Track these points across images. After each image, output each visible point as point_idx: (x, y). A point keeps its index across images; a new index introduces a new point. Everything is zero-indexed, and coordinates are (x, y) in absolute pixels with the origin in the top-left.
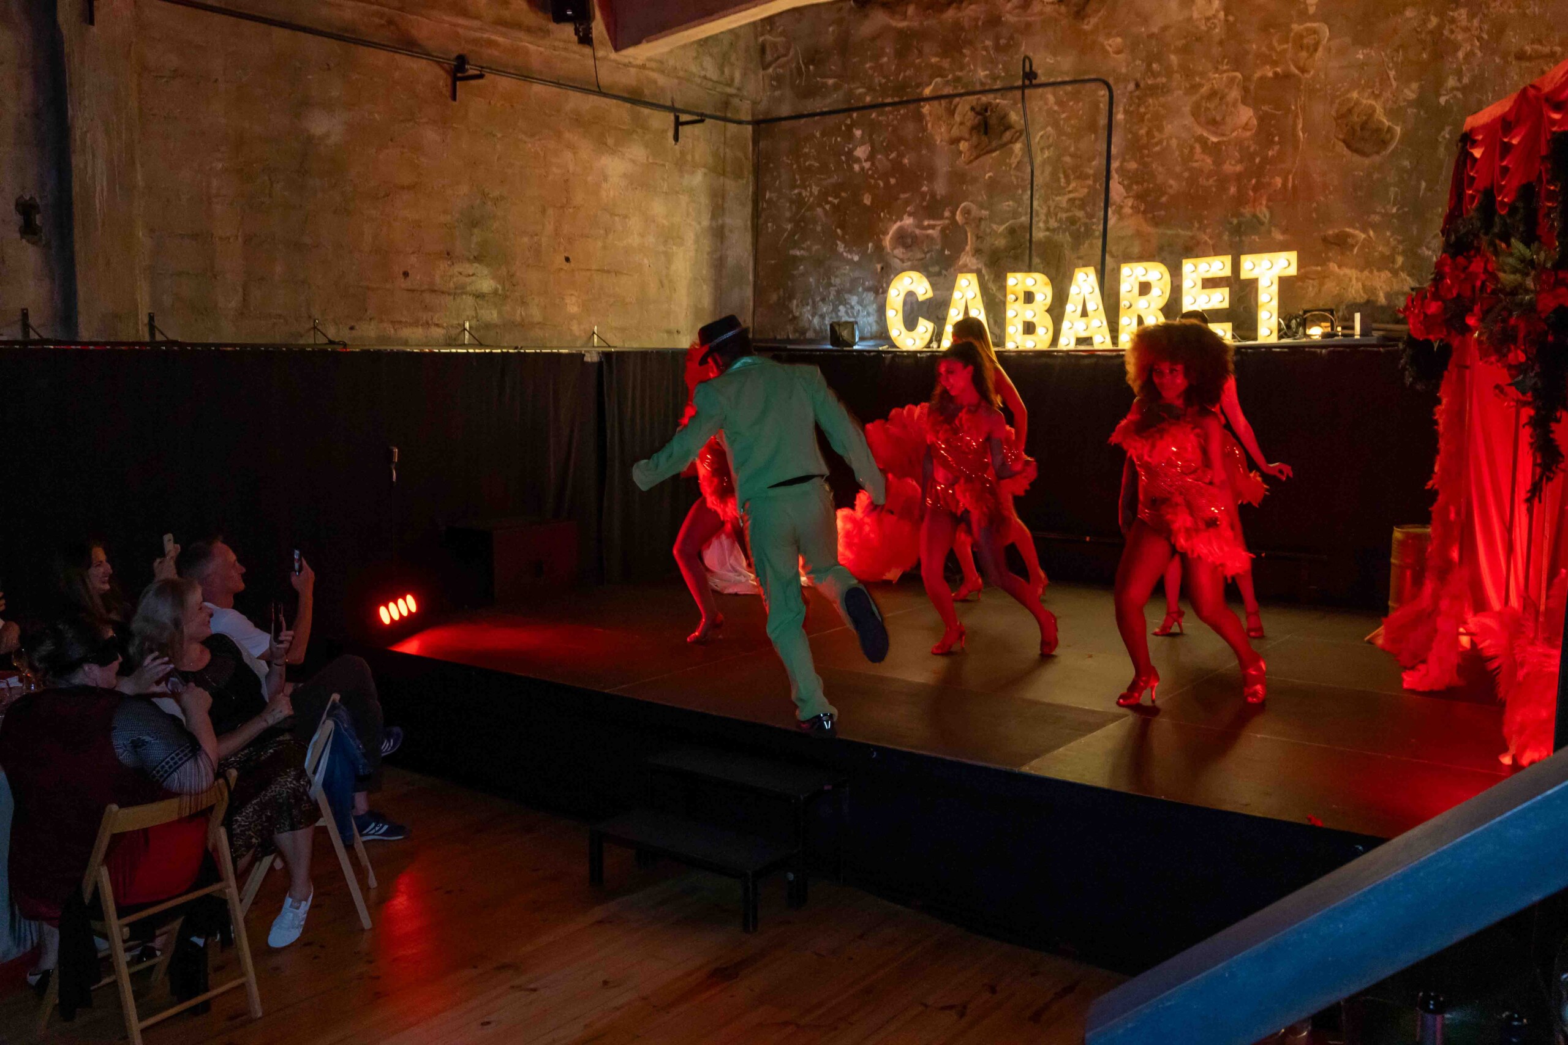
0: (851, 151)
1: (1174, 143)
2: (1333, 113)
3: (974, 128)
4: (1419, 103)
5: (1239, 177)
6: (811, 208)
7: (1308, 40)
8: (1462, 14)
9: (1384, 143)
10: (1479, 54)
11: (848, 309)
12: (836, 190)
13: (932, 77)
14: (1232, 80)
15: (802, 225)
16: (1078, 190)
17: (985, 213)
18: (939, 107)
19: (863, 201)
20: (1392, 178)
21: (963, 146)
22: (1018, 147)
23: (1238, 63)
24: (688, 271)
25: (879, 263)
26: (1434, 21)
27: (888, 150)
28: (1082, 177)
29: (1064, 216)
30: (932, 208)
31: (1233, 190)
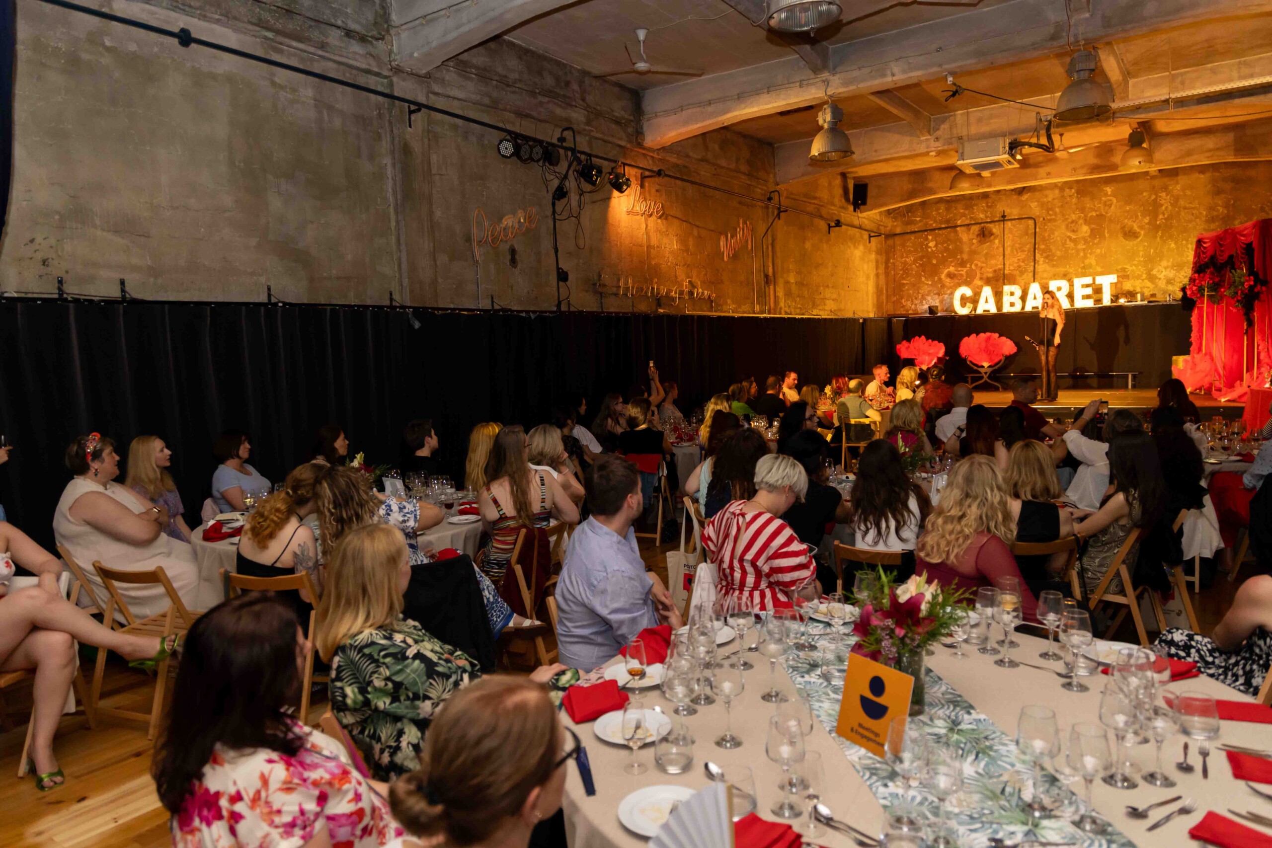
0: (927, 245)
1: (1059, 239)
2: (1119, 226)
3: (978, 235)
4: (1149, 223)
5: (1084, 250)
6: (910, 265)
7: (1108, 203)
8: (1163, 194)
9: (1137, 237)
10: (1170, 208)
12: (921, 258)
13: (961, 217)
14: (1080, 217)
15: (906, 271)
16: (1022, 256)
17: (984, 265)
18: (963, 228)
19: (933, 262)
20: (1141, 249)
21: (974, 241)
22: (997, 241)
23: (1083, 210)
24: (872, 290)
25: (940, 284)
26: (1153, 197)
27: (942, 244)
28: (1023, 251)
29: (1015, 265)
30: (963, 264)
31: (1082, 254)
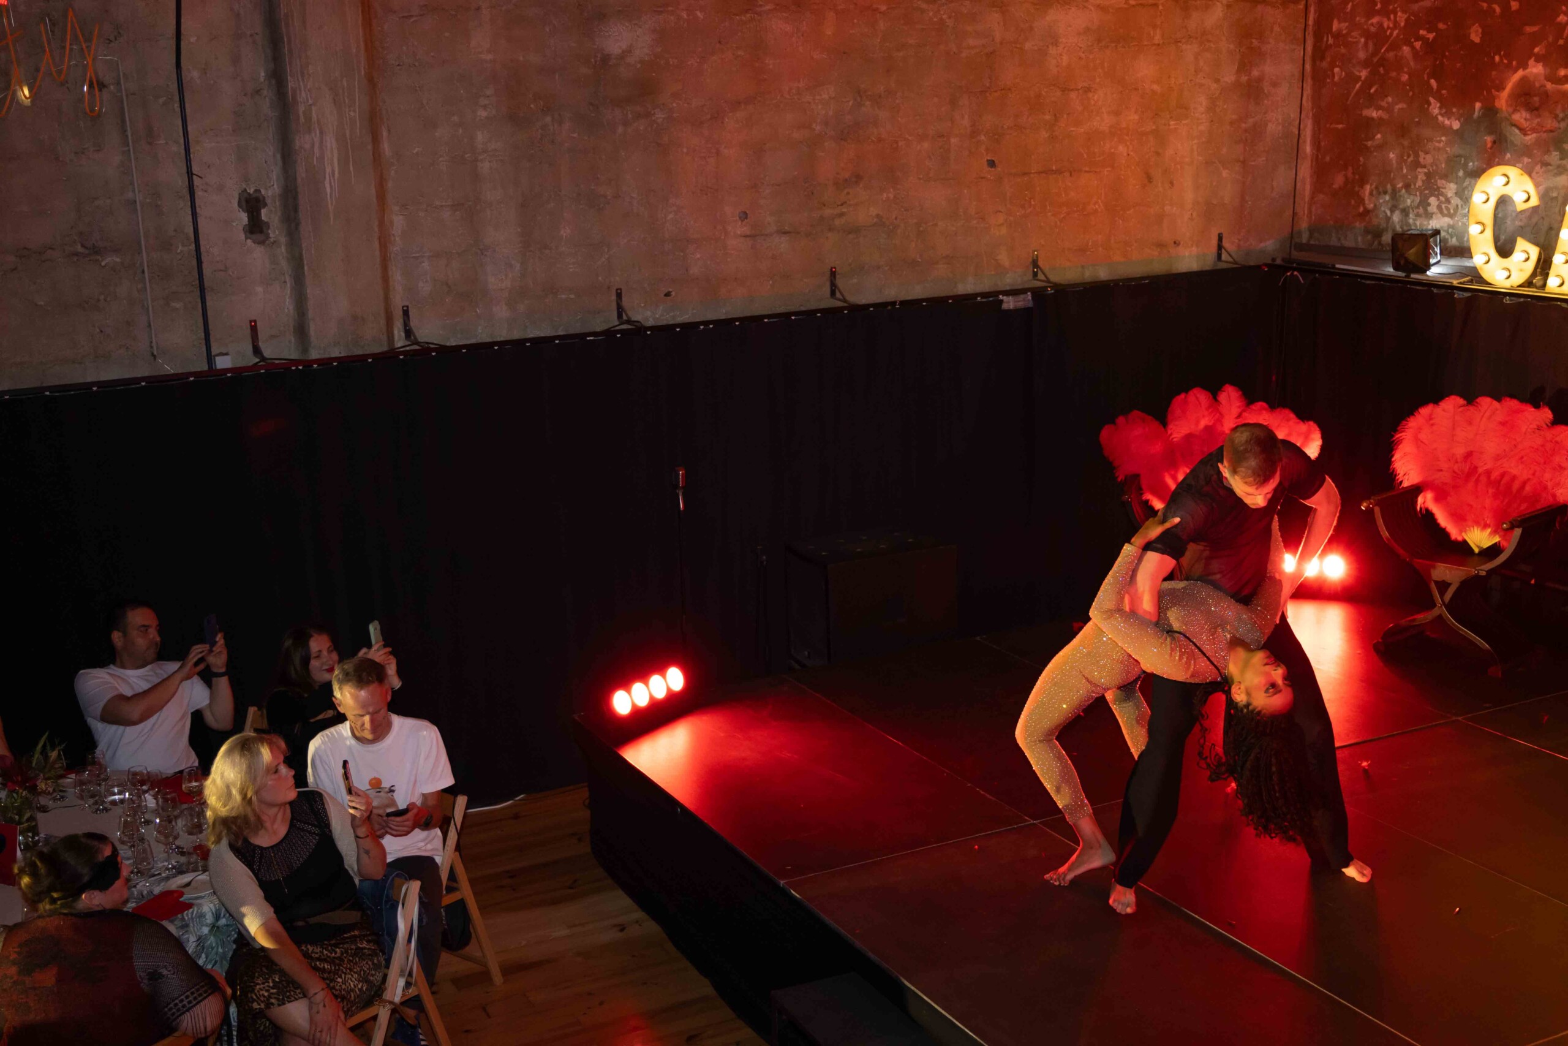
11: (1441, 202)
12: (1432, 19)
15: (1382, 72)
19: (1470, 34)
24: (1195, 153)
25: (1490, 133)
